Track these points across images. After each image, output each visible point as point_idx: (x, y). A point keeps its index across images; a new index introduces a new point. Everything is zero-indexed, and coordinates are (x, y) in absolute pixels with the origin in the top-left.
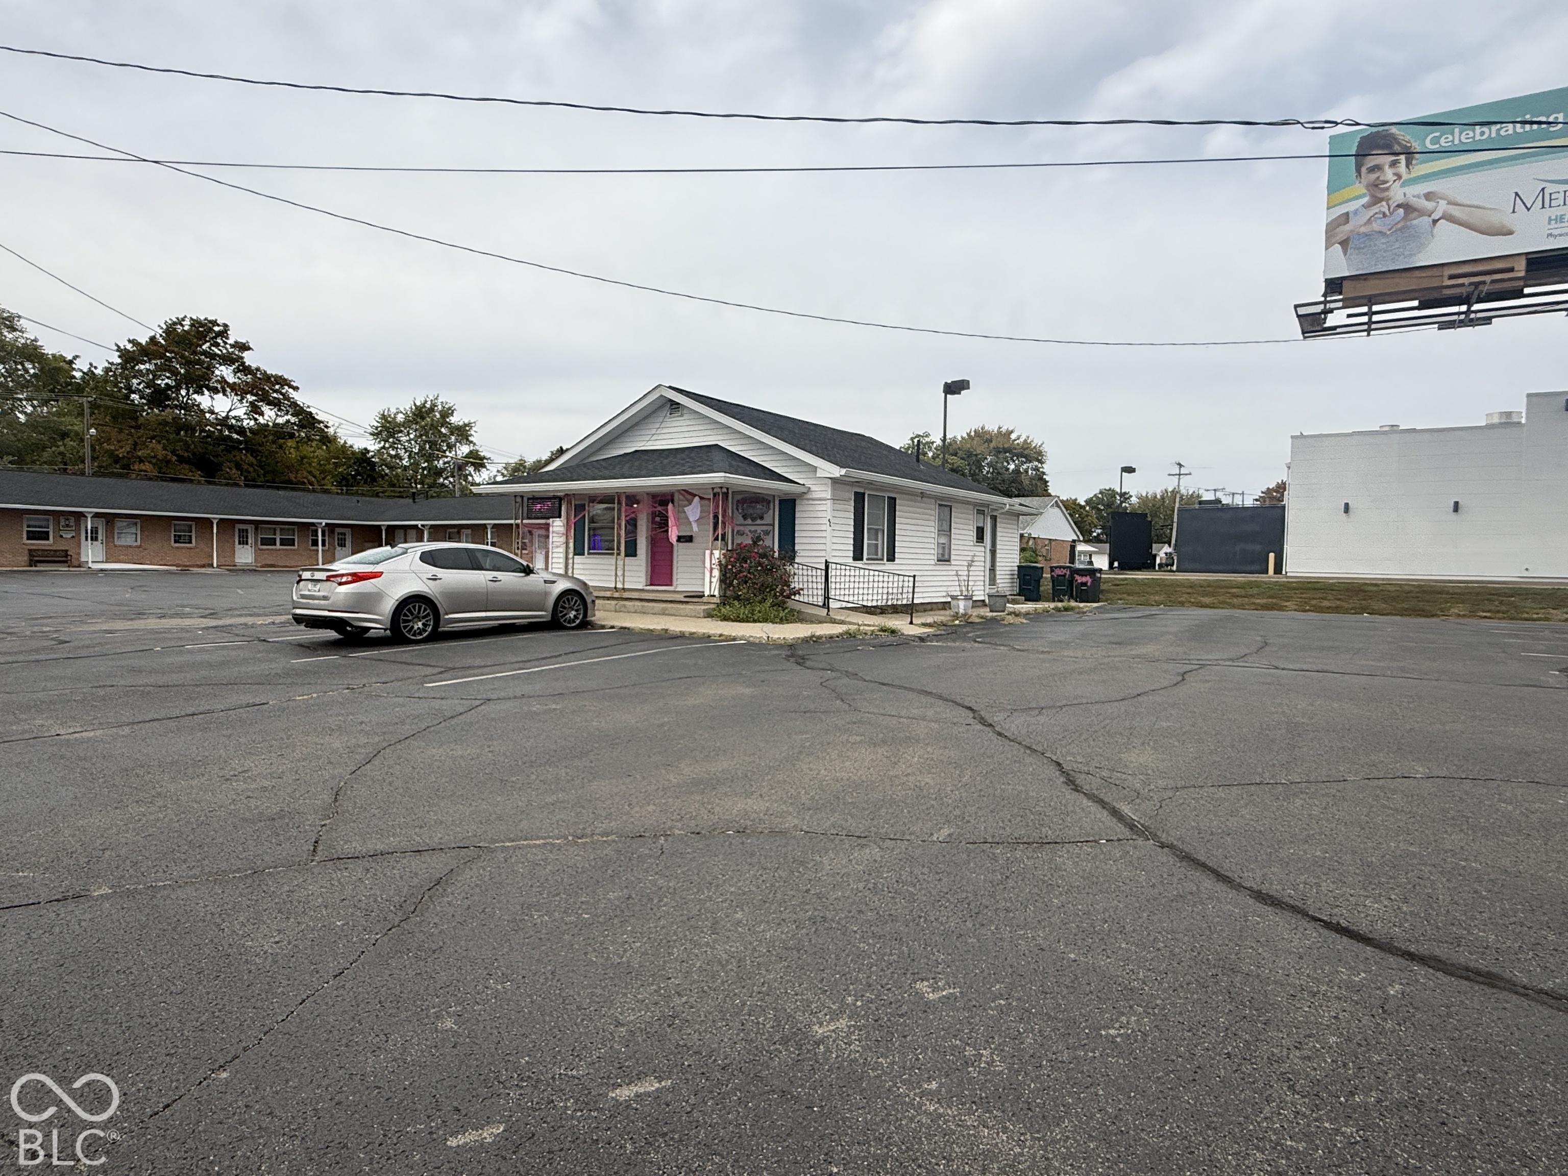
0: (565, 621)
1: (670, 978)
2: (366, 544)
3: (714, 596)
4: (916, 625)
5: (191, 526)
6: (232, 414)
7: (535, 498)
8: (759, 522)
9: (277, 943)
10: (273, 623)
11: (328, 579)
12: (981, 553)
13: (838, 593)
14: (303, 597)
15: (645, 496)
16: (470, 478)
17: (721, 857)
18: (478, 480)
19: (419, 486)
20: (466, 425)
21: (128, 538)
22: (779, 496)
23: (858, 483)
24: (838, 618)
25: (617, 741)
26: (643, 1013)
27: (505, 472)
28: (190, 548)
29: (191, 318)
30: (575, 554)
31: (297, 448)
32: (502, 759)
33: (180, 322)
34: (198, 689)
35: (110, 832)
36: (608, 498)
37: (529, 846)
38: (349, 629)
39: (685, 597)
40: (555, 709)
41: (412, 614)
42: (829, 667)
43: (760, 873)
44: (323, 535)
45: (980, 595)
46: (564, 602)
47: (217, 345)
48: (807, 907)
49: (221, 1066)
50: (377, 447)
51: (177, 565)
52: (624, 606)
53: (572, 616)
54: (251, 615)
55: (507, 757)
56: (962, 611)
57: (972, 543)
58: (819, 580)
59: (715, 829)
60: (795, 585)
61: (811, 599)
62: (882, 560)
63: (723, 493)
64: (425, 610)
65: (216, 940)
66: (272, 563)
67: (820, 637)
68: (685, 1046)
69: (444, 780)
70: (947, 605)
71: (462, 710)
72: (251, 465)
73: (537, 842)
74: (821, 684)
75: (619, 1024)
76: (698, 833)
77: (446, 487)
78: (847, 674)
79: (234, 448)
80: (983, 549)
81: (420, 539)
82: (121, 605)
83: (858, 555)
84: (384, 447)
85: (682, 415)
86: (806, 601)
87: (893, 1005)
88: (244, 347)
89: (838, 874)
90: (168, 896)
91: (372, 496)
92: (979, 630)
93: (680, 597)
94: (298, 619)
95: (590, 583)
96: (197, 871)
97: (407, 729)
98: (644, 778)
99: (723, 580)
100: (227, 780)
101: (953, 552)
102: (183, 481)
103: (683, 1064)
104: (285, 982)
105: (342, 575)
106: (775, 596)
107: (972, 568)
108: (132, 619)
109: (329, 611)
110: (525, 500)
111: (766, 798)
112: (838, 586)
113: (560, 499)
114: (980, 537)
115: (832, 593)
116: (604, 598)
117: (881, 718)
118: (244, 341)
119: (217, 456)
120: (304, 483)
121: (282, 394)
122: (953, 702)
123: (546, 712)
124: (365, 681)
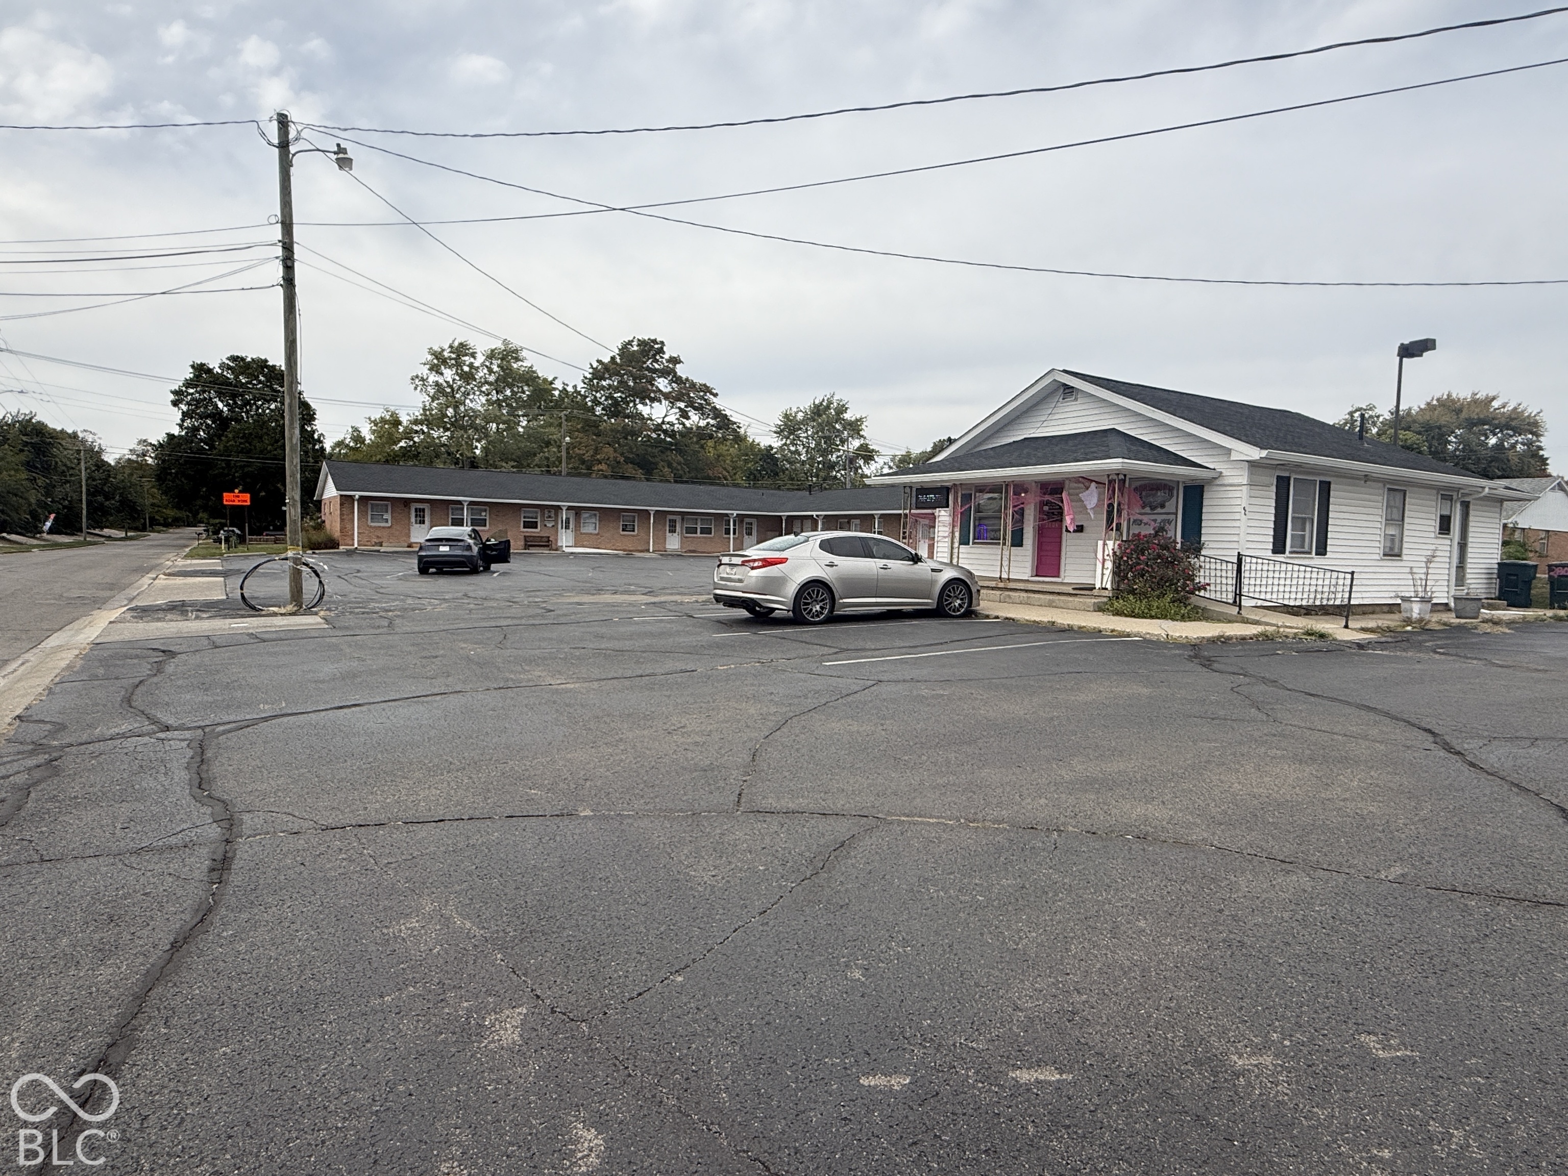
0: (950, 609)
1: (1068, 974)
2: (769, 533)
3: (1106, 589)
4: (1351, 629)
5: (634, 517)
6: (667, 419)
7: (923, 490)
8: (1159, 510)
9: (713, 876)
10: (697, 602)
11: (743, 564)
12: (1446, 548)
13: (1252, 589)
14: (722, 579)
15: (1034, 484)
16: (860, 471)
17: (1120, 860)
18: (867, 472)
19: (814, 479)
20: (857, 420)
21: (590, 527)
22: (1184, 482)
23: (1282, 465)
24: (1253, 617)
25: (1006, 731)
26: (1041, 1002)
27: (892, 464)
28: (633, 536)
29: (639, 340)
30: (960, 544)
31: (715, 448)
32: (894, 737)
33: (630, 343)
34: (644, 655)
35: (588, 766)
36: (996, 487)
37: (922, 823)
38: (758, 609)
39: (1074, 589)
40: (943, 695)
41: (812, 598)
42: (1241, 672)
43: (1164, 883)
44: (734, 525)
45: (1441, 596)
46: (949, 591)
47: (657, 361)
48: (1221, 928)
49: (677, 971)
50: (780, 444)
51: (624, 550)
52: (1009, 596)
53: (957, 604)
54: (679, 594)
55: (899, 737)
56: (1415, 615)
57: (1433, 535)
58: (1230, 574)
59: (1112, 831)
60: (1200, 579)
61: (1218, 595)
62: (1310, 553)
63: (1119, 481)
64: (823, 594)
65: (668, 866)
66: (693, 549)
67: (1229, 638)
68: (1087, 1044)
69: (843, 752)
70: (1395, 608)
71: (857, 689)
72: (679, 463)
73: (931, 821)
74: (1232, 689)
75: (1016, 1008)
76: (1094, 833)
77: (839, 479)
78: (1264, 680)
79: (667, 449)
80: (1448, 542)
81: (815, 529)
82: (586, 582)
83: (1279, 547)
84: (785, 444)
85: (1076, 399)
86: (1213, 597)
87: (1331, 1054)
88: (675, 361)
89: (1258, 898)
90: (632, 824)
91: (775, 489)
92: (1441, 638)
93: (1069, 589)
94: (718, 599)
95: (976, 573)
96: (651, 806)
97: (810, 703)
98: (1034, 771)
99: (1118, 572)
100: (669, 733)
101: (1405, 545)
102: (628, 478)
103: (1084, 1062)
104: (721, 911)
105: (754, 561)
106: (1176, 591)
107: (1432, 565)
108: (593, 594)
109: (744, 592)
110: (914, 489)
111: (1170, 807)
112: (1252, 582)
113: (948, 490)
114: (1445, 526)
115: (1245, 590)
116: (987, 587)
117: (1308, 733)
118: (676, 356)
119: (654, 457)
120: (719, 478)
121: (705, 400)
122: (1405, 721)
123: (933, 697)
124: (772, 656)
